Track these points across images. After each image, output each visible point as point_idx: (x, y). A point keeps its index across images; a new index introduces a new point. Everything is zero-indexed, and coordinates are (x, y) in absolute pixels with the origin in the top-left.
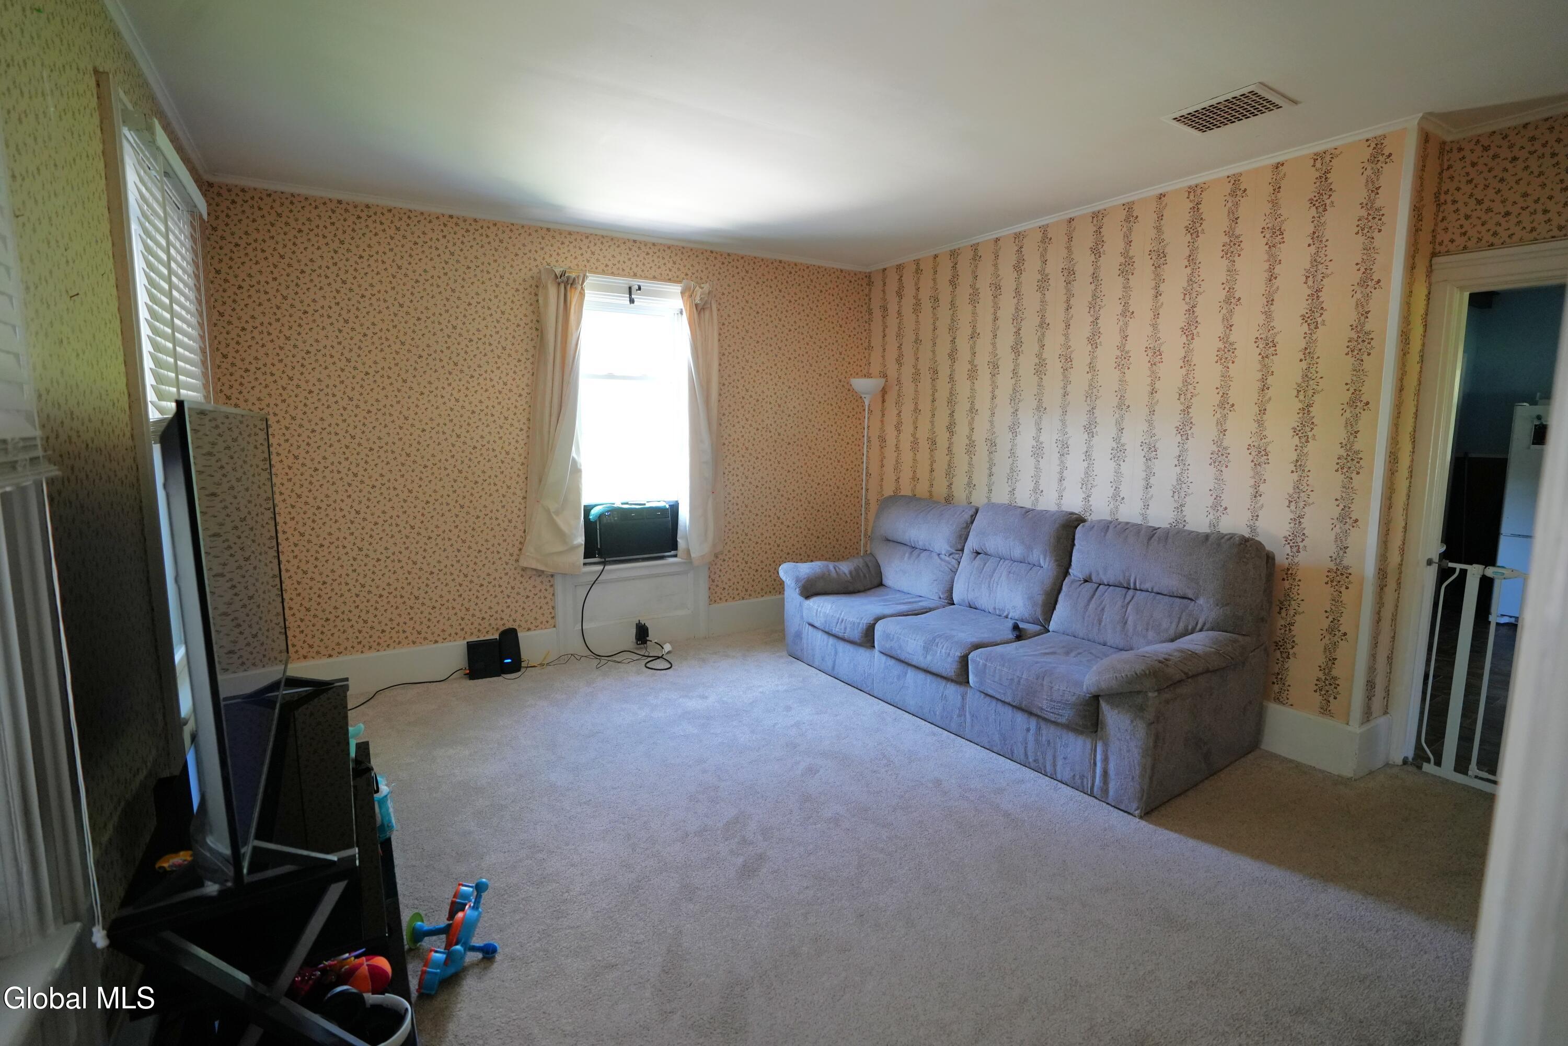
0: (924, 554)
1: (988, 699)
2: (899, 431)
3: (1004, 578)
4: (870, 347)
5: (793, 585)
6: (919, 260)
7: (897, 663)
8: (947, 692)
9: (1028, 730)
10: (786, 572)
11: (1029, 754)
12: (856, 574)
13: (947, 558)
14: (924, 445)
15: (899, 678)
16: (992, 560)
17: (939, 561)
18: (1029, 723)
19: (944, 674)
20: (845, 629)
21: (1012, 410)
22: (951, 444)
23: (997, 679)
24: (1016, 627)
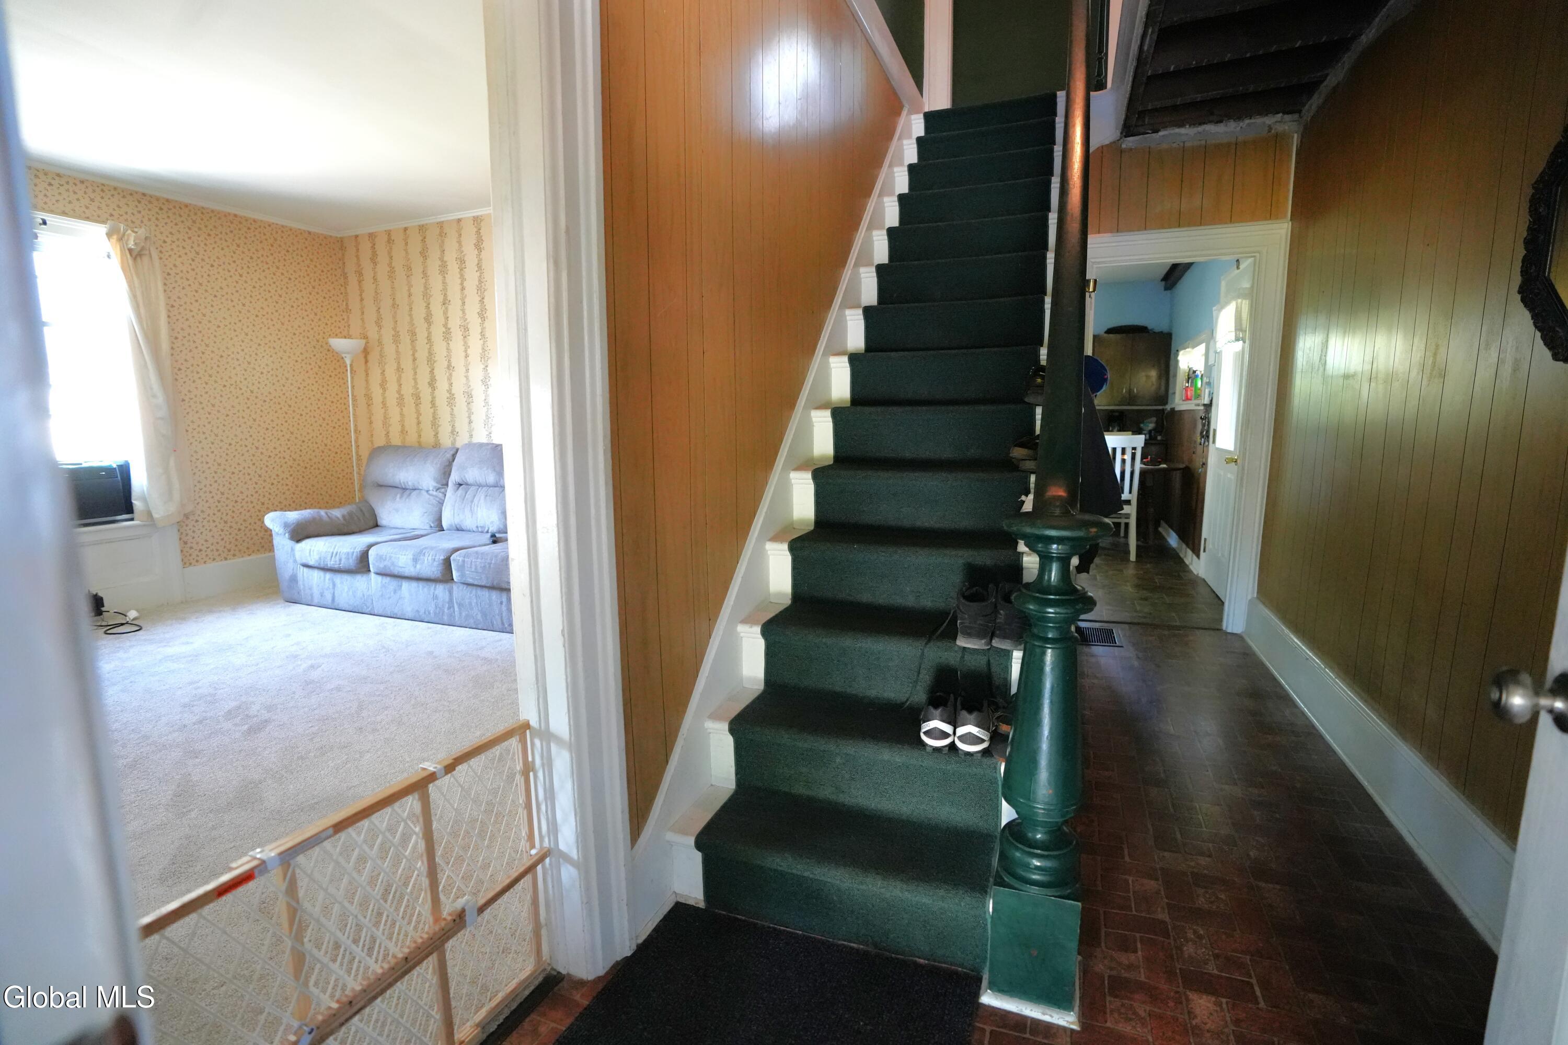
0: (415, 493)
1: (470, 588)
2: (384, 390)
3: (482, 501)
4: (347, 310)
5: (281, 531)
6: (390, 231)
7: (393, 579)
8: (437, 592)
9: (501, 603)
10: (273, 520)
11: (505, 621)
12: (349, 519)
13: (435, 493)
14: (409, 400)
15: (395, 592)
16: (472, 489)
17: (428, 496)
18: (501, 597)
19: (433, 577)
20: (340, 560)
21: (483, 367)
22: (434, 398)
23: (473, 570)
24: (493, 536)
